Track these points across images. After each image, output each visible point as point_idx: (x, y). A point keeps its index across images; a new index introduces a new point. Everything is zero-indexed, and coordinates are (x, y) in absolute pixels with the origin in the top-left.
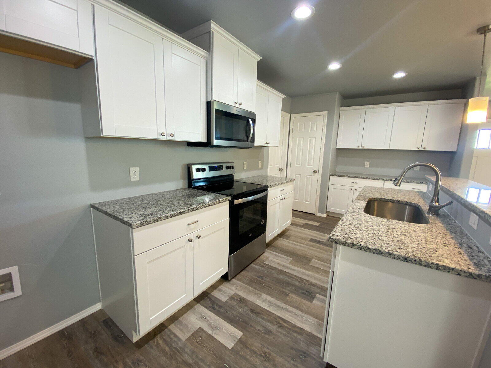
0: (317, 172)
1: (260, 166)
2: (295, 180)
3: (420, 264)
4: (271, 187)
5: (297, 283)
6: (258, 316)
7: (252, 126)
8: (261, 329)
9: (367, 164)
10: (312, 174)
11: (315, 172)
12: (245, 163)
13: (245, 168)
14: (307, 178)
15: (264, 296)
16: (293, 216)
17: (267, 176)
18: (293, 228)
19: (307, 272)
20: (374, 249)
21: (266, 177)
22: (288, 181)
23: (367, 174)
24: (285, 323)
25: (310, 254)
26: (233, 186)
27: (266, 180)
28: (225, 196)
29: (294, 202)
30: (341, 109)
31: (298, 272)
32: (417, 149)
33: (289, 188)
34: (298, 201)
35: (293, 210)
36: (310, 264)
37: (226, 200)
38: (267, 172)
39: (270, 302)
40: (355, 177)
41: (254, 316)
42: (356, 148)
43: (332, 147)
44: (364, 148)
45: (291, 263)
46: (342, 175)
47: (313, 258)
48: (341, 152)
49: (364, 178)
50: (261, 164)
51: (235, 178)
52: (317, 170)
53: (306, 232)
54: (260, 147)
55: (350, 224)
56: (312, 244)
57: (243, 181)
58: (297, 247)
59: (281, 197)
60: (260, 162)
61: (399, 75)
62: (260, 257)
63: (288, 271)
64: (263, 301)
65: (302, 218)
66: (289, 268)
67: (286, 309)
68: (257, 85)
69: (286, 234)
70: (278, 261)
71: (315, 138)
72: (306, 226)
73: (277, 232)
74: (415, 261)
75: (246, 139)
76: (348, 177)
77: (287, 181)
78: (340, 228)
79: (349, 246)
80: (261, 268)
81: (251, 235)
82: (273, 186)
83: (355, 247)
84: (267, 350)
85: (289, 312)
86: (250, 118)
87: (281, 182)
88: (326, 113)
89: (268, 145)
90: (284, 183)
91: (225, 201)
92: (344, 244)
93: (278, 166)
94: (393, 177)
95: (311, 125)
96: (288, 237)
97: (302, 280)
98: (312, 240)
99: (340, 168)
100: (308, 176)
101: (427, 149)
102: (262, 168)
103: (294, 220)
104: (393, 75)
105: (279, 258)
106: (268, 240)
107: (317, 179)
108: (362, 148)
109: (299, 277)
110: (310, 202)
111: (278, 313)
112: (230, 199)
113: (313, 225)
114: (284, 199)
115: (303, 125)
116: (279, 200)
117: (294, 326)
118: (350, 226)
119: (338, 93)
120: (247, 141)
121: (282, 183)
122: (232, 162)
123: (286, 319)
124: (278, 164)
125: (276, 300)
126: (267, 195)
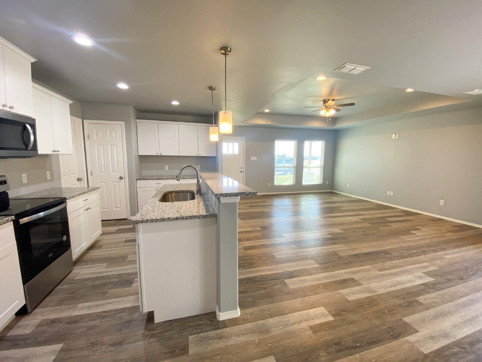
0: (124, 178)
1: (49, 177)
2: (99, 188)
3: (183, 219)
4: (70, 198)
5: (116, 280)
6: (77, 323)
7: (31, 131)
8: (83, 330)
9: (167, 167)
10: (118, 180)
11: (121, 178)
12: (24, 175)
13: (25, 181)
14: (114, 185)
15: (81, 305)
16: (102, 227)
17: (61, 188)
18: (104, 237)
19: (124, 268)
20: (160, 219)
21: (60, 190)
22: (92, 190)
23: (167, 176)
24: (108, 313)
25: (126, 252)
26: (9, 205)
27: (61, 192)
28: (4, 217)
29: (101, 211)
30: (138, 120)
31: (115, 271)
32: (196, 156)
33: (93, 197)
34: (107, 210)
35: (102, 220)
36: (127, 260)
37: (8, 221)
38: (60, 184)
39: (88, 307)
40: (158, 179)
41: (73, 326)
42: (156, 155)
43: (134, 153)
44: (162, 155)
45: (107, 267)
46: (147, 178)
47: (128, 255)
48: (143, 158)
49: (165, 179)
50: (49, 175)
51: (11, 196)
52: (123, 176)
53: (120, 237)
54: (46, 156)
55: (147, 210)
56: (128, 244)
57: (24, 197)
58: (110, 252)
59: (86, 208)
60: (48, 173)
61: (175, 103)
62: (68, 277)
63: (105, 274)
64: (81, 309)
65: (114, 225)
66: (106, 272)
67: (107, 303)
68: (33, 87)
69: (98, 245)
70: (91, 271)
71: (116, 145)
72: (119, 231)
73: (85, 245)
74: (181, 218)
75: (23, 147)
76: (152, 179)
77: (90, 190)
78: (140, 214)
79: (145, 222)
80: (71, 285)
81: (50, 255)
82: (73, 197)
83: (149, 221)
84: (92, 340)
85: (111, 303)
86: (27, 124)
87: (82, 192)
88: (123, 123)
89: (58, 153)
90: (87, 192)
91: (6, 223)
92: (142, 222)
93: (75, 175)
94: (174, 176)
95: (110, 133)
96: (100, 247)
97: (120, 275)
98: (126, 241)
99: (145, 173)
100: (114, 183)
101: (202, 155)
102: (52, 179)
103: (104, 229)
104: (172, 102)
105: (93, 268)
106: (75, 257)
107: (124, 185)
108: (160, 155)
109: (116, 274)
110: (120, 208)
111: (99, 310)
112: (14, 219)
113: (126, 229)
114: (89, 209)
115: (100, 132)
116: (84, 211)
117: (117, 310)
118: (147, 211)
119: (131, 107)
120: (27, 149)
121: (84, 193)
122: (4, 176)
123: (107, 310)
124: (75, 174)
125: (95, 302)
126: (66, 207)
